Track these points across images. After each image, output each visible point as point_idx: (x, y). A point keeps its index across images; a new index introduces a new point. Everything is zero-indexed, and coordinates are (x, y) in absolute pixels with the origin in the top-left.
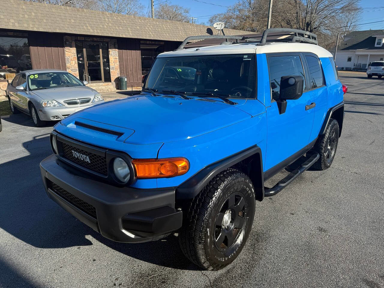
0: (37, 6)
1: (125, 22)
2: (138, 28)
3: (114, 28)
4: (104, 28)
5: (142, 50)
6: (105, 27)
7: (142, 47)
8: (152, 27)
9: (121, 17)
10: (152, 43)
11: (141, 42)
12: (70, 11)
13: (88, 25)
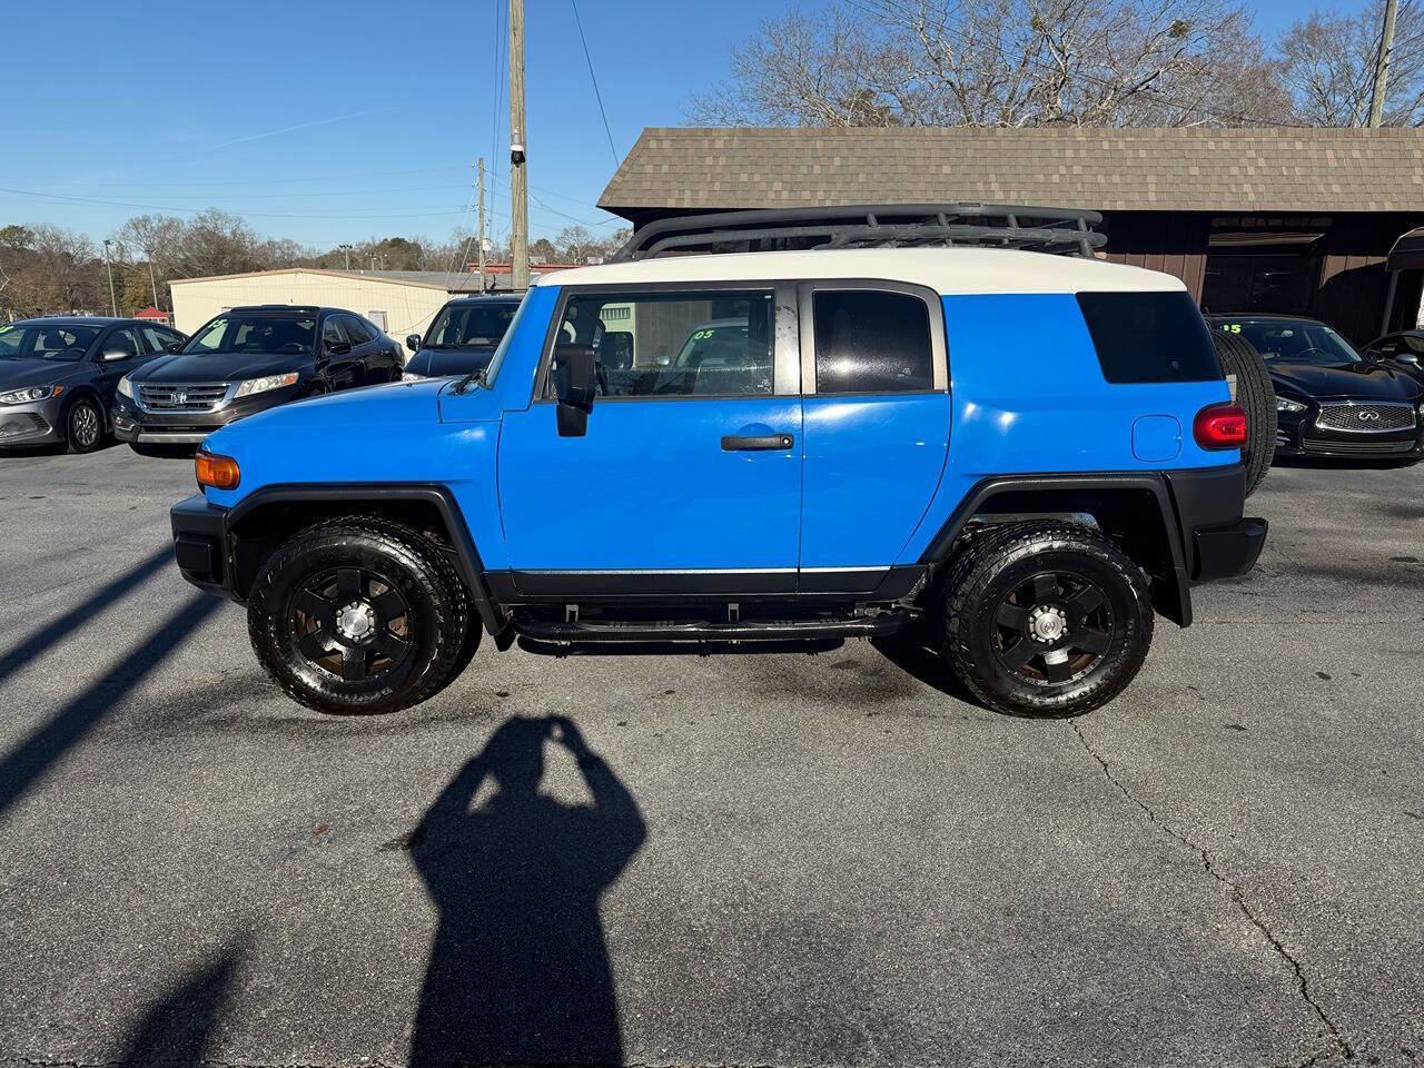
0: (855, 138)
1: (1142, 154)
2: (1195, 171)
3: (1088, 179)
4: (1048, 183)
5: (1213, 253)
6: (1055, 178)
7: (1215, 241)
8: (1261, 162)
9: (1132, 139)
10: (1267, 222)
11: (1215, 223)
12: (949, 138)
13: (993, 177)
